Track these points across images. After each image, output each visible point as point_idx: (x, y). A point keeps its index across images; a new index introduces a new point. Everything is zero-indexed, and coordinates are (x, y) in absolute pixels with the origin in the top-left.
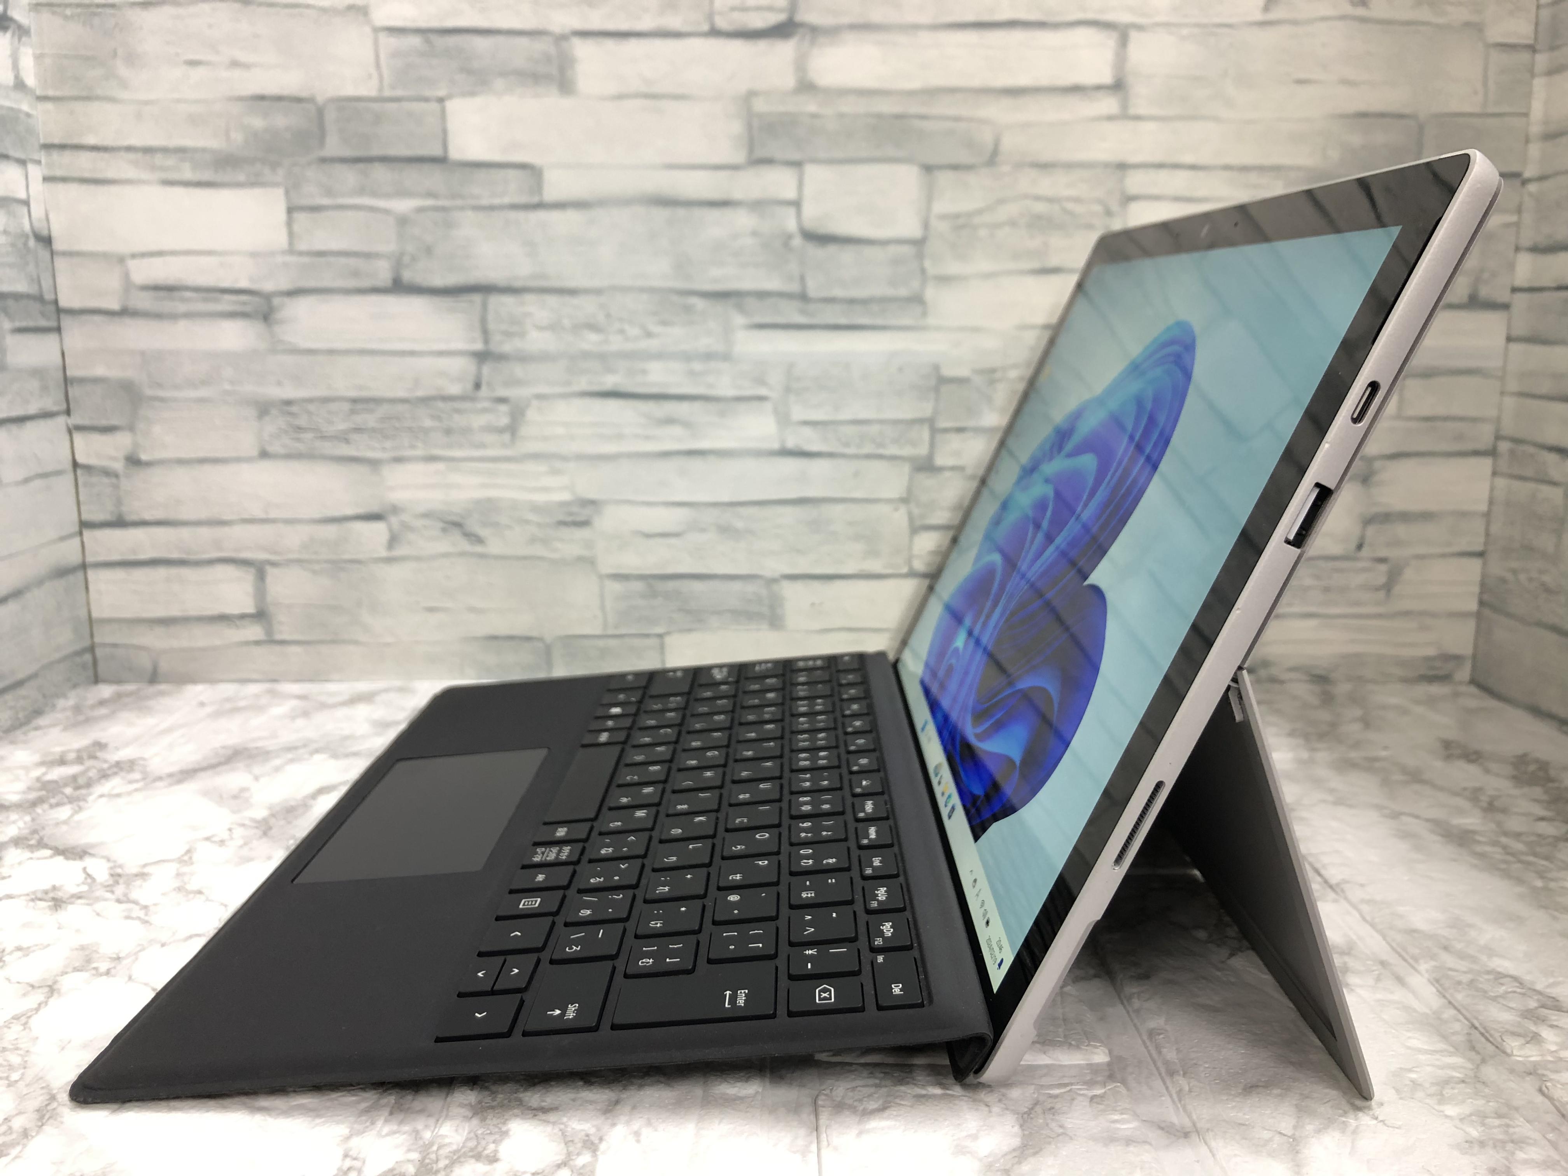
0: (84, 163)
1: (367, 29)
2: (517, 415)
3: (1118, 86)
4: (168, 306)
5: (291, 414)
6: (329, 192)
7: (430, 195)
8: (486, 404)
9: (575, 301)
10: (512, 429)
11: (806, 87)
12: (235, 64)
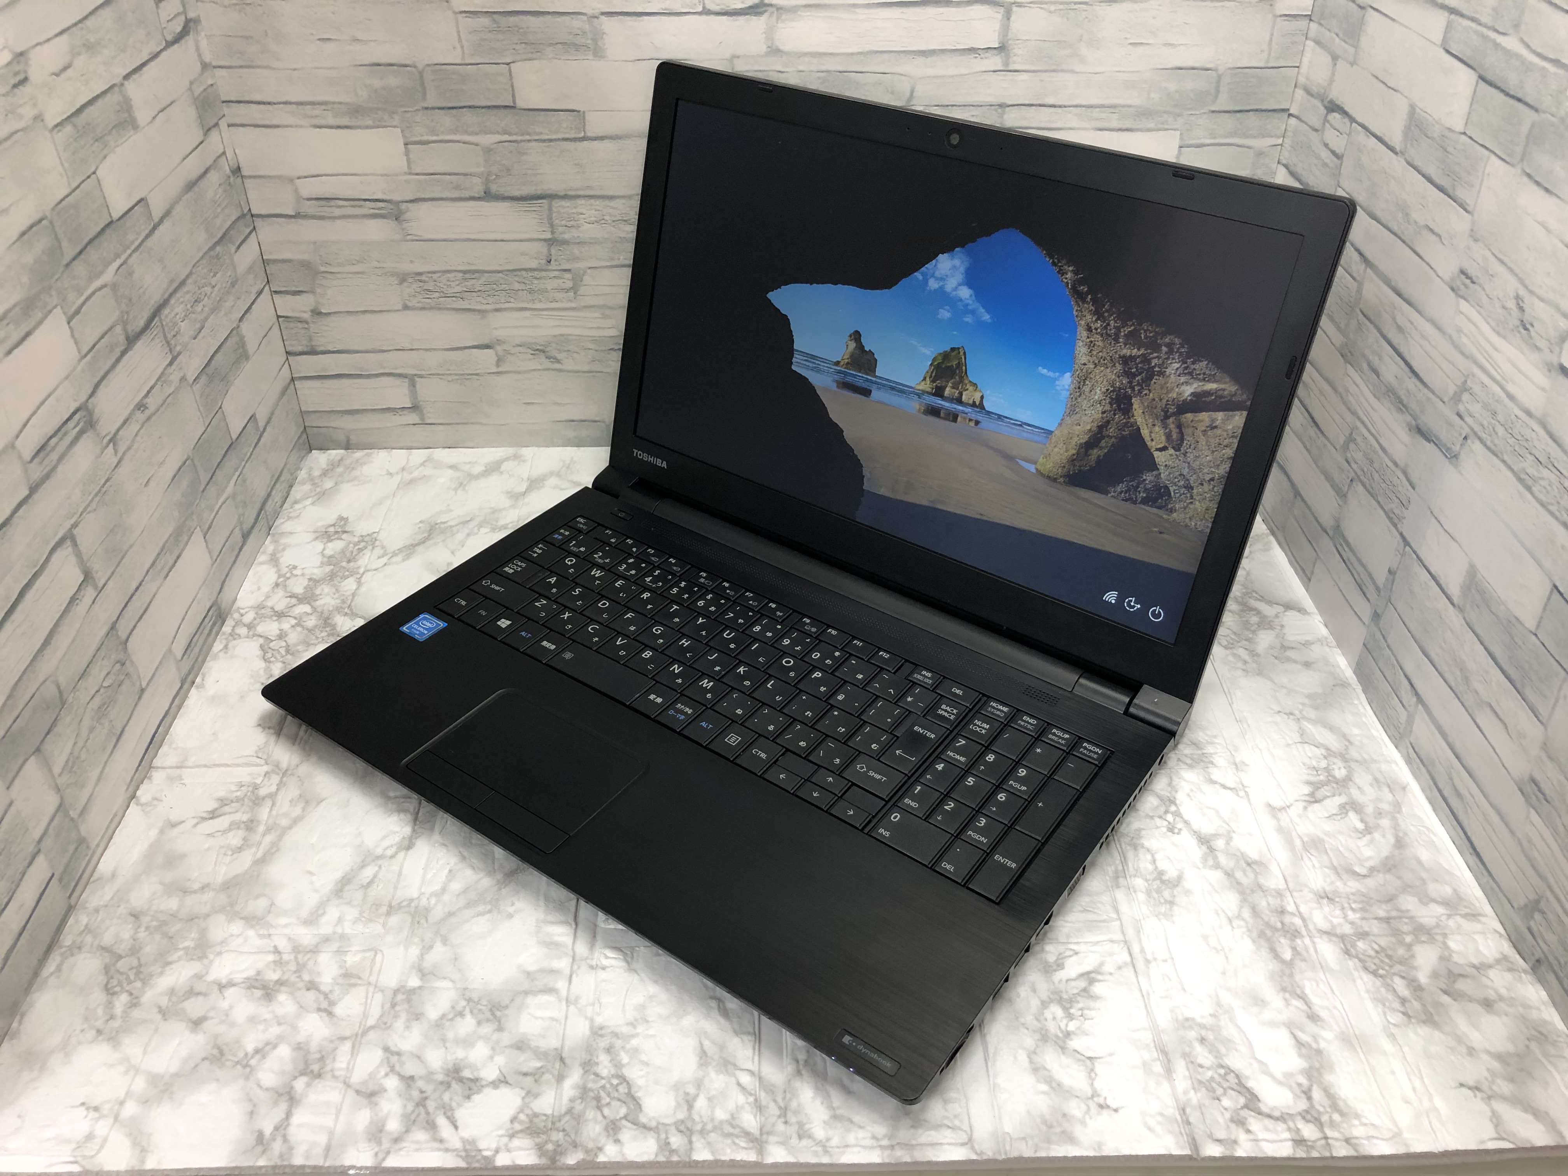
0: (256, 113)
1: (450, 13)
2: (578, 280)
3: (1002, 49)
4: (326, 211)
5: (420, 281)
6: (433, 132)
7: (505, 132)
8: (556, 273)
9: (612, 204)
10: (575, 289)
11: (774, 51)
12: (355, 40)
